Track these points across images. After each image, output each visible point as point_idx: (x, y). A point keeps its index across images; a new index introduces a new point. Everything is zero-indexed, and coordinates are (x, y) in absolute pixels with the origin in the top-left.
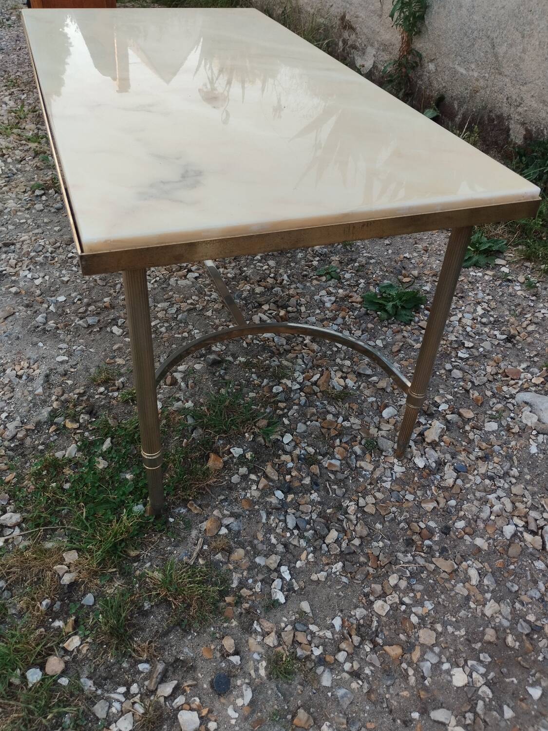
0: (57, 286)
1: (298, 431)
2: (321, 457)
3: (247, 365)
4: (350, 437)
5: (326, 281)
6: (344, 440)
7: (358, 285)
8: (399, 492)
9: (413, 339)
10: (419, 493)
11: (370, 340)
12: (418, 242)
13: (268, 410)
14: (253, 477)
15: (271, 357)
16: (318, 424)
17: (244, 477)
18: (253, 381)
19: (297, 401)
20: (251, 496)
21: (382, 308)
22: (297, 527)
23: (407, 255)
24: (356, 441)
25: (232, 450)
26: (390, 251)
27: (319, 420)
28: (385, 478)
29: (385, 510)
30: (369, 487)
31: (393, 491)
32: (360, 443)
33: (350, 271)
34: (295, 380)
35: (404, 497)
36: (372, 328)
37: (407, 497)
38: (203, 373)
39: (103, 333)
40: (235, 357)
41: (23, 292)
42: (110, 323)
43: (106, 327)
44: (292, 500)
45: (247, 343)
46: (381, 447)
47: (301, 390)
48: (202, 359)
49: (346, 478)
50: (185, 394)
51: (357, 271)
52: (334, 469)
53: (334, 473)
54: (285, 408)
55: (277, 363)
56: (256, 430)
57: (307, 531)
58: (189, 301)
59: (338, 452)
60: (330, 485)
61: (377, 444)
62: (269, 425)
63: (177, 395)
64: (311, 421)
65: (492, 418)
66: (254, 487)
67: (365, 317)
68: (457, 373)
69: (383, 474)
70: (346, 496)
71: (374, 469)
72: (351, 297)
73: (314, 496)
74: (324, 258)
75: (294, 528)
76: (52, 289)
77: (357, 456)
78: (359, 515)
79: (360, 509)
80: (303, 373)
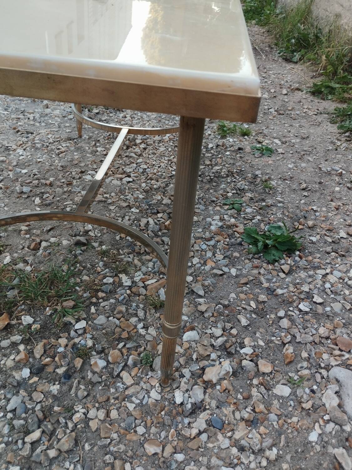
0: (31, 163)
1: (95, 321)
2: (94, 353)
3: (104, 253)
4: (135, 344)
5: (228, 209)
6: (127, 346)
7: (251, 220)
8: (136, 419)
9: (266, 277)
10: (153, 430)
11: (226, 266)
12: (335, 200)
13: (85, 295)
14: (22, 347)
15: (128, 254)
16: (117, 322)
17: (14, 345)
18: (97, 267)
19: (117, 296)
20: (4, 364)
21: (255, 242)
22: (14, 411)
23: (315, 208)
24: (137, 351)
25: (23, 317)
26: (303, 201)
27: (122, 319)
28: (134, 399)
29: (106, 433)
30: (112, 401)
31: (132, 415)
32: (139, 354)
33: (254, 207)
34: (132, 278)
35: (135, 427)
36: (235, 257)
37: (138, 429)
38: (64, 248)
39: (27, 200)
40: (101, 244)
41: (7, 162)
42: (38, 194)
43: (33, 196)
44: (35, 382)
45: (120, 237)
46: (154, 366)
47: (130, 288)
48: (74, 238)
49: (99, 382)
50: (34, 260)
51: (260, 209)
52: (96, 370)
53: (94, 373)
54: (102, 298)
55: (130, 260)
56: (59, 308)
57: (19, 418)
58: (105, 195)
59: (113, 354)
60: (79, 382)
61: (153, 362)
62: (74, 307)
63: (27, 259)
64: (114, 318)
65: (290, 382)
66: (12, 357)
67: (237, 246)
68: (285, 323)
69: (136, 394)
70: (84, 400)
71: (132, 385)
72: (237, 227)
73: (55, 388)
74: (240, 192)
75: (10, 411)
76: (26, 164)
77: (126, 365)
78: (79, 426)
79: (86, 420)
80: (144, 275)
